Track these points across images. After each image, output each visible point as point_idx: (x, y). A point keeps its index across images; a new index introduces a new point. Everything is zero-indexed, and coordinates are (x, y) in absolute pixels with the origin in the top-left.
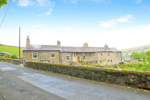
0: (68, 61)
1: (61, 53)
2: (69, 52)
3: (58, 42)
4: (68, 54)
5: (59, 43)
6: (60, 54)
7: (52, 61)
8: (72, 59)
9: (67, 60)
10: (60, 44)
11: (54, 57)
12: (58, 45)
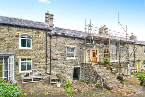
0: (71, 62)
1: (50, 37)
2: (74, 38)
3: (46, 14)
4: (70, 41)
5: (49, 17)
6: (49, 39)
7: (23, 60)
8: (81, 55)
9: (67, 58)
10: (52, 19)
11: (29, 46)
12: (46, 21)
